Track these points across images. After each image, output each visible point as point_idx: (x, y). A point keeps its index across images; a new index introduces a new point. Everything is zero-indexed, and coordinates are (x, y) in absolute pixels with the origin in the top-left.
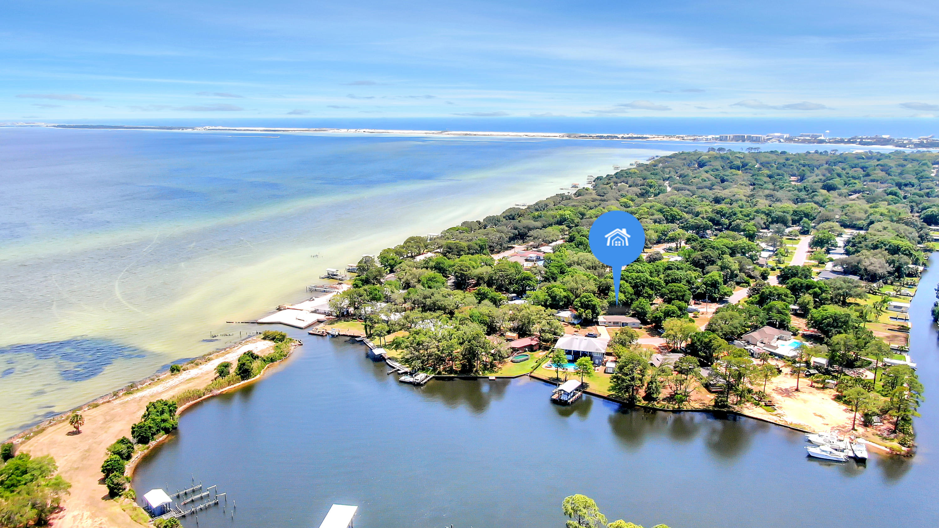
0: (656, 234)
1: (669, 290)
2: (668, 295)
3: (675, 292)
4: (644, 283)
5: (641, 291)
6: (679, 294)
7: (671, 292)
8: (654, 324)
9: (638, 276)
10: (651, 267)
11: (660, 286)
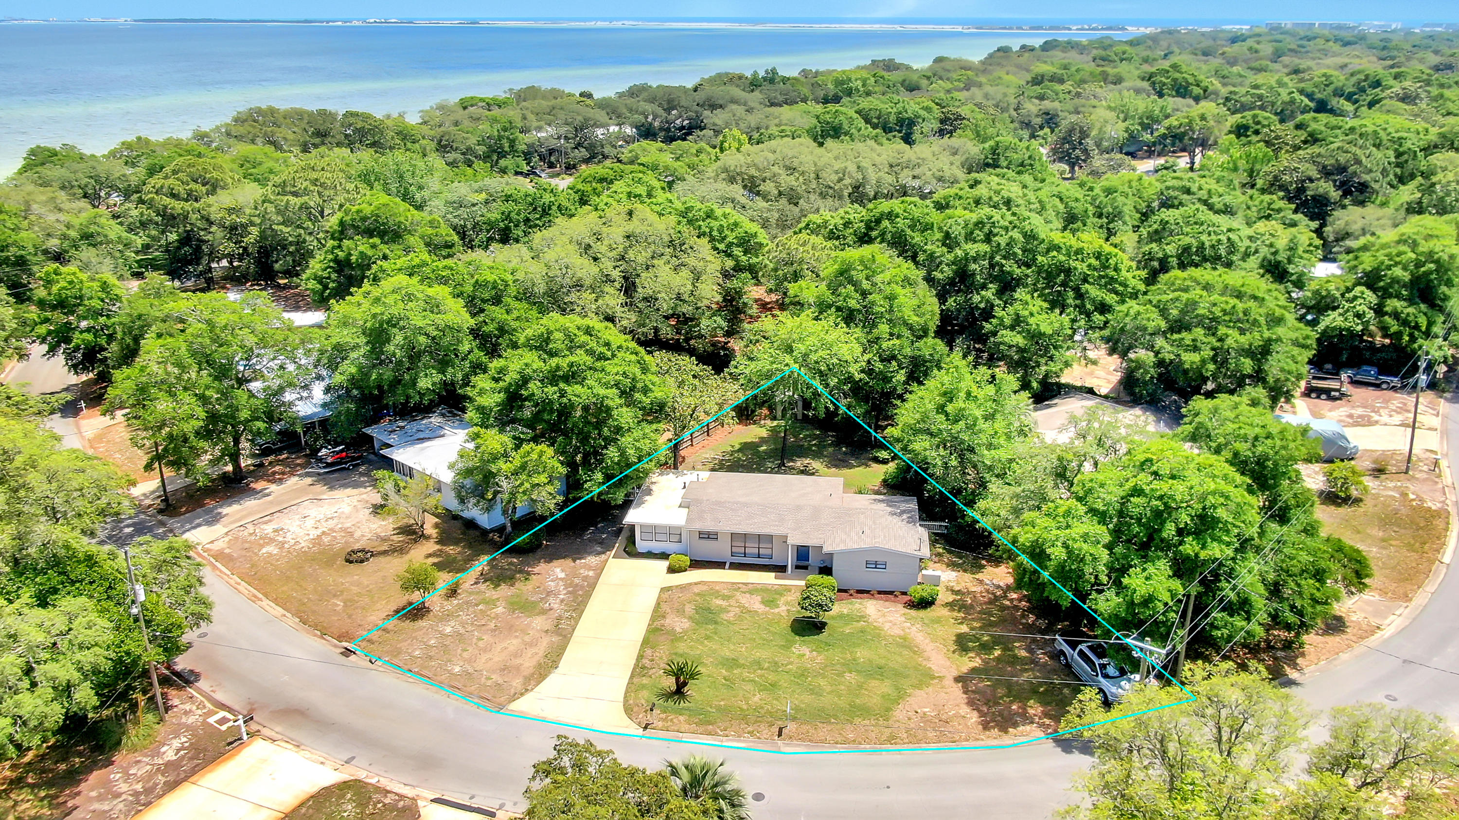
0: (1122, 126)
1: (1163, 312)
2: (1160, 342)
3: (1211, 326)
4: (1010, 266)
5: (988, 313)
6: (1234, 339)
7: (1178, 326)
8: (997, 653)
9: (979, 224)
10: (1071, 189)
11: (1110, 283)
